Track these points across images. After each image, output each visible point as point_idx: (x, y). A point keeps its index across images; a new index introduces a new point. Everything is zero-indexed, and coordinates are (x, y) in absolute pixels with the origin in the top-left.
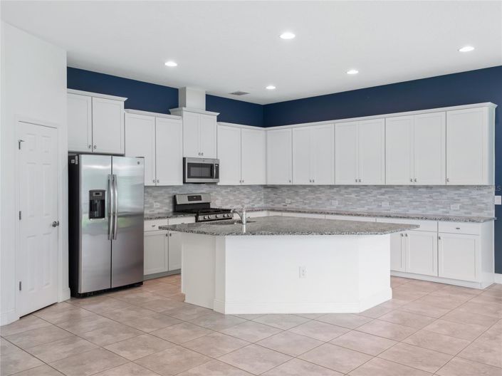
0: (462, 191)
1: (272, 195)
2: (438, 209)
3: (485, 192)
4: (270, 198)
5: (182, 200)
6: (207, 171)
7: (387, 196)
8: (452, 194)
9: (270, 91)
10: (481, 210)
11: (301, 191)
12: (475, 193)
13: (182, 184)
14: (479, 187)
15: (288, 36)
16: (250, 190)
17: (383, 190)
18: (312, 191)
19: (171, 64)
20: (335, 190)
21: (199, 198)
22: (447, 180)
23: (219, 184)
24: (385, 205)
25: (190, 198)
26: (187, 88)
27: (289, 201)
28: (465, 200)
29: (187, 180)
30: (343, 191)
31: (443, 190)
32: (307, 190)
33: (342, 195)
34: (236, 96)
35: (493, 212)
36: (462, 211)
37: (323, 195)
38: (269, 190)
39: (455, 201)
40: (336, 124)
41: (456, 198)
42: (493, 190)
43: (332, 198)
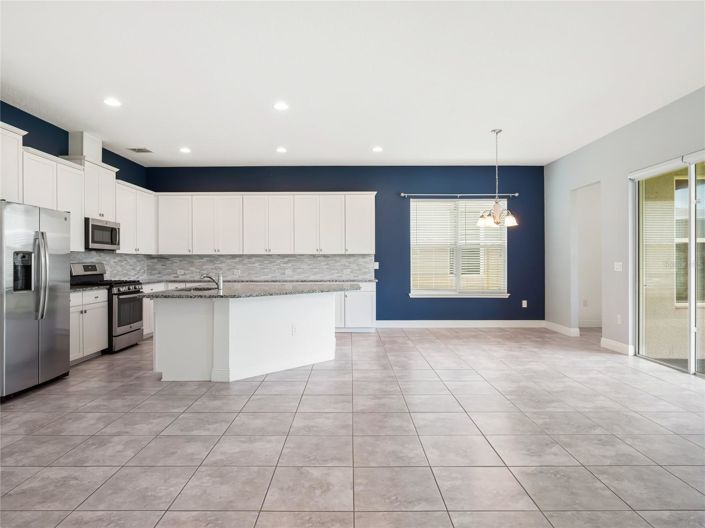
0: (352, 259)
1: (159, 266)
2: (332, 274)
3: (368, 259)
4: (155, 269)
5: (79, 271)
6: (107, 235)
7: (290, 265)
8: (344, 261)
9: (184, 154)
10: (365, 273)
11: (197, 262)
12: (361, 260)
13: (83, 250)
14: (364, 256)
15: (281, 106)
16: (134, 260)
17: (286, 260)
18: (211, 261)
19: (112, 102)
20: (237, 259)
21: (93, 268)
22: (346, 250)
23: (118, 252)
24: (289, 272)
25: (86, 268)
26: (85, 134)
27: (183, 272)
28: (354, 266)
29: (91, 246)
30: (246, 261)
31: (338, 259)
32: (205, 259)
33: (245, 264)
34: (134, 153)
35: (373, 274)
36: (352, 275)
37: (223, 265)
38: (156, 260)
39: (348, 267)
40: (245, 197)
41: (347, 264)
42: (373, 258)
43: (234, 268)
